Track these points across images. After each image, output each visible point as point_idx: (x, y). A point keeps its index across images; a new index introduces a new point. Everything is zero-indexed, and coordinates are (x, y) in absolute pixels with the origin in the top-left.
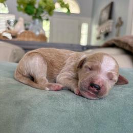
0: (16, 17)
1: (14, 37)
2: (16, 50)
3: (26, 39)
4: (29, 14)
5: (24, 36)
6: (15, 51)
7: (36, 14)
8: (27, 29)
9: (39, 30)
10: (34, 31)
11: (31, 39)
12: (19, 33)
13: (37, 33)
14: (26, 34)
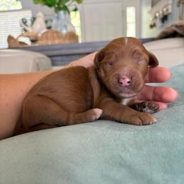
0: (33, 13)
1: (33, 41)
2: (39, 58)
3: (50, 43)
4: (50, 6)
5: (47, 38)
6: (37, 61)
7: (58, 4)
8: (49, 28)
9: (66, 27)
10: (59, 29)
11: (57, 42)
12: (40, 35)
13: (64, 32)
14: (49, 35)
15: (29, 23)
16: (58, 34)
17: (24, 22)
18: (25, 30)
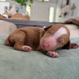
0: (10, 4)
1: (9, 17)
3: (17, 19)
4: (19, 2)
5: (16, 16)
7: (23, 2)
9: (25, 13)
11: (20, 19)
13: (24, 15)
14: (17, 15)
15: (8, 9)
16: (21, 15)
17: (6, 8)
18: (6, 12)
